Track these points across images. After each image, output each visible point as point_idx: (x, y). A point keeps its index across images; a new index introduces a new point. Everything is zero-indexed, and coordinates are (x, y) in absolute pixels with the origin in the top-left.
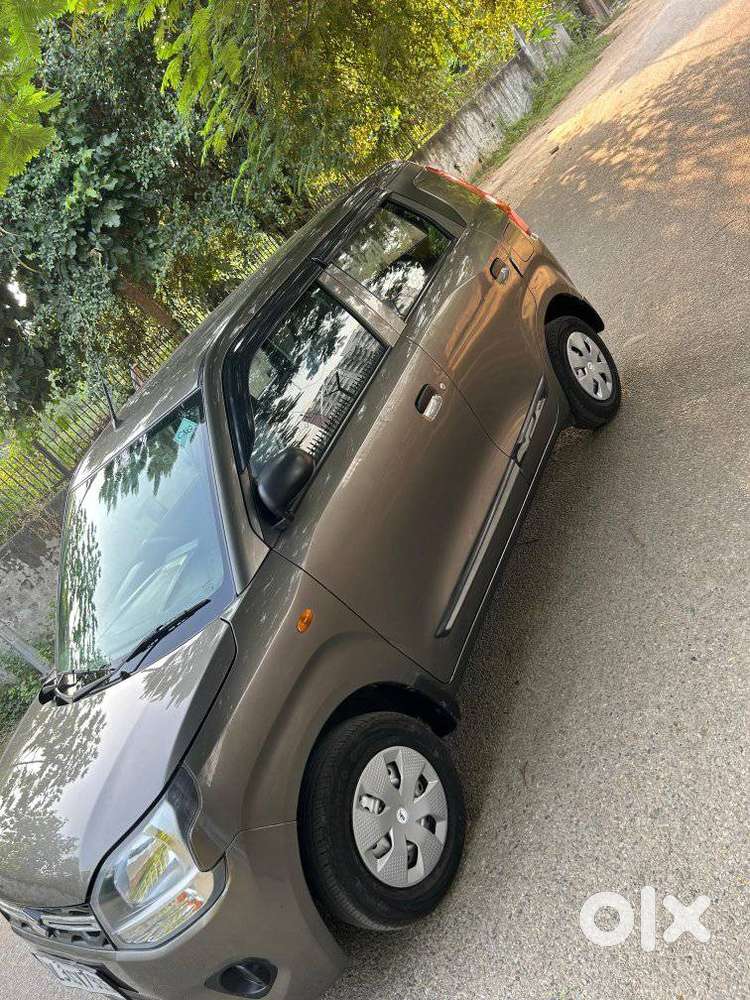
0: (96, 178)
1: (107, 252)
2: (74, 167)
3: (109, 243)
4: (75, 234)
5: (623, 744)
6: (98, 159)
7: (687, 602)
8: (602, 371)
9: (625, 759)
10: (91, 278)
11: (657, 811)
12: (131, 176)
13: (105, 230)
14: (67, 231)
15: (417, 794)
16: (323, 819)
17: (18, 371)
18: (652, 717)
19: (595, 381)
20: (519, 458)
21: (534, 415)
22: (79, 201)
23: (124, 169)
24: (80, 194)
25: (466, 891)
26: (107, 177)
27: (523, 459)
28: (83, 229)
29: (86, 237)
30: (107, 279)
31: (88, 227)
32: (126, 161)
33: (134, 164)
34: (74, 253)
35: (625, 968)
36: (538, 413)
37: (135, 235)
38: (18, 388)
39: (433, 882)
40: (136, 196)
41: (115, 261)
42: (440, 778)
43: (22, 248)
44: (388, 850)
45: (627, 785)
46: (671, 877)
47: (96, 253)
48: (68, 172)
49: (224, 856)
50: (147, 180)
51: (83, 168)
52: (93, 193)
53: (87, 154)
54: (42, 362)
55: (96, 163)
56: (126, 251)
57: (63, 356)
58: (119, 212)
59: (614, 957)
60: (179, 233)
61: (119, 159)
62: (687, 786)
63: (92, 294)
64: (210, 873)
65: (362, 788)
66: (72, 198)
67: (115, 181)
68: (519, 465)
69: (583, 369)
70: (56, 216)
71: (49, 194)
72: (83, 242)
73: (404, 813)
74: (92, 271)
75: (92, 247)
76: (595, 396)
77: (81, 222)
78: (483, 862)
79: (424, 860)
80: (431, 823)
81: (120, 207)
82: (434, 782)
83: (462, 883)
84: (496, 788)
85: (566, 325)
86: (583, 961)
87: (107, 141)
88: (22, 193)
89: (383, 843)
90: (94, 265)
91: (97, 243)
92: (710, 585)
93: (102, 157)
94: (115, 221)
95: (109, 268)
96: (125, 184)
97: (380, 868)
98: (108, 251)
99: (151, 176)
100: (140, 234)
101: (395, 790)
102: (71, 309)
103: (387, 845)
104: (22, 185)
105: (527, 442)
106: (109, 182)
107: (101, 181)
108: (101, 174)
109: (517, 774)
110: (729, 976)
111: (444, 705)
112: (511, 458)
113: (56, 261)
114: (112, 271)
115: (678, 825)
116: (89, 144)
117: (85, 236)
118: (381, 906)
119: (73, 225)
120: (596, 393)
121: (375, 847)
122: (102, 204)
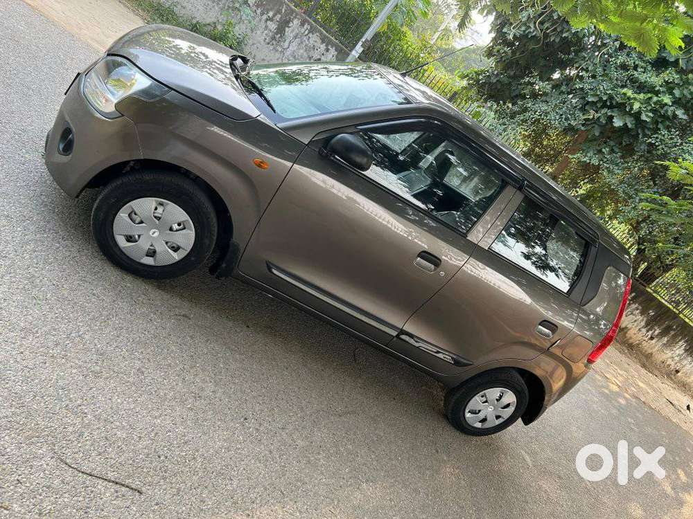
0: (649, 108)
1: (596, 121)
2: (657, 93)
3: (602, 123)
4: (605, 99)
5: (191, 368)
6: (665, 108)
7: (290, 427)
8: (488, 419)
9: (181, 366)
10: (574, 114)
11: (143, 373)
12: (656, 130)
13: (611, 118)
14: (606, 94)
15: (169, 244)
16: (148, 178)
17: (506, 80)
18: (207, 387)
19: (480, 411)
20: (403, 337)
21: (438, 352)
22: (629, 98)
23: (660, 126)
24: (635, 99)
25: (113, 273)
26: (651, 114)
27: (402, 339)
28: (609, 104)
29: (602, 107)
30: (574, 123)
31: (611, 107)
32: (668, 128)
33: (664, 132)
34: (590, 100)
35: (47, 333)
36: (440, 356)
37: (611, 140)
38: (495, 81)
39: (118, 253)
40: (640, 136)
41: (589, 127)
42: (179, 261)
43: (590, 68)
44: (134, 222)
45: (163, 362)
46: (98, 368)
47: (592, 114)
48: (652, 90)
49: (123, 115)
50: (653, 142)
51: (655, 99)
52: (636, 106)
53: (667, 99)
54: (514, 94)
55: (662, 108)
56: (597, 134)
57: (517, 104)
58: (625, 124)
59: (55, 330)
60: (616, 168)
61: (668, 123)
62: (155, 391)
63: (561, 115)
64: (114, 109)
65: (168, 204)
66: (630, 93)
67: (648, 120)
68: (398, 336)
69: (486, 402)
70: (616, 86)
71: (633, 81)
72: (599, 105)
73: (156, 234)
74: (578, 113)
75: (597, 112)
76: (467, 411)
77: (614, 102)
78: (129, 285)
79: (129, 247)
80: (152, 253)
81: (630, 126)
82: (177, 257)
83: (119, 273)
84: (176, 301)
85: (519, 389)
86: (56, 315)
87: (680, 113)
88: (630, 62)
89: (138, 220)
90: (583, 115)
91: (599, 115)
92: (300, 443)
93: (667, 111)
94: (618, 123)
95: (583, 125)
96: (649, 129)
97: (123, 215)
98: (595, 123)
99: (657, 144)
100: (612, 143)
101: (168, 228)
102: (550, 104)
103: (137, 222)
104: (637, 63)
105: (417, 345)
106: (647, 115)
107: (647, 111)
108: (653, 111)
109: (184, 313)
110: (28, 378)
111: (224, 265)
112: (402, 330)
113: (582, 89)
114: (581, 126)
115: (131, 380)
116: (677, 102)
117: (604, 106)
118: (102, 215)
119: (611, 98)
120: (469, 412)
121: (135, 214)
122: (630, 114)
